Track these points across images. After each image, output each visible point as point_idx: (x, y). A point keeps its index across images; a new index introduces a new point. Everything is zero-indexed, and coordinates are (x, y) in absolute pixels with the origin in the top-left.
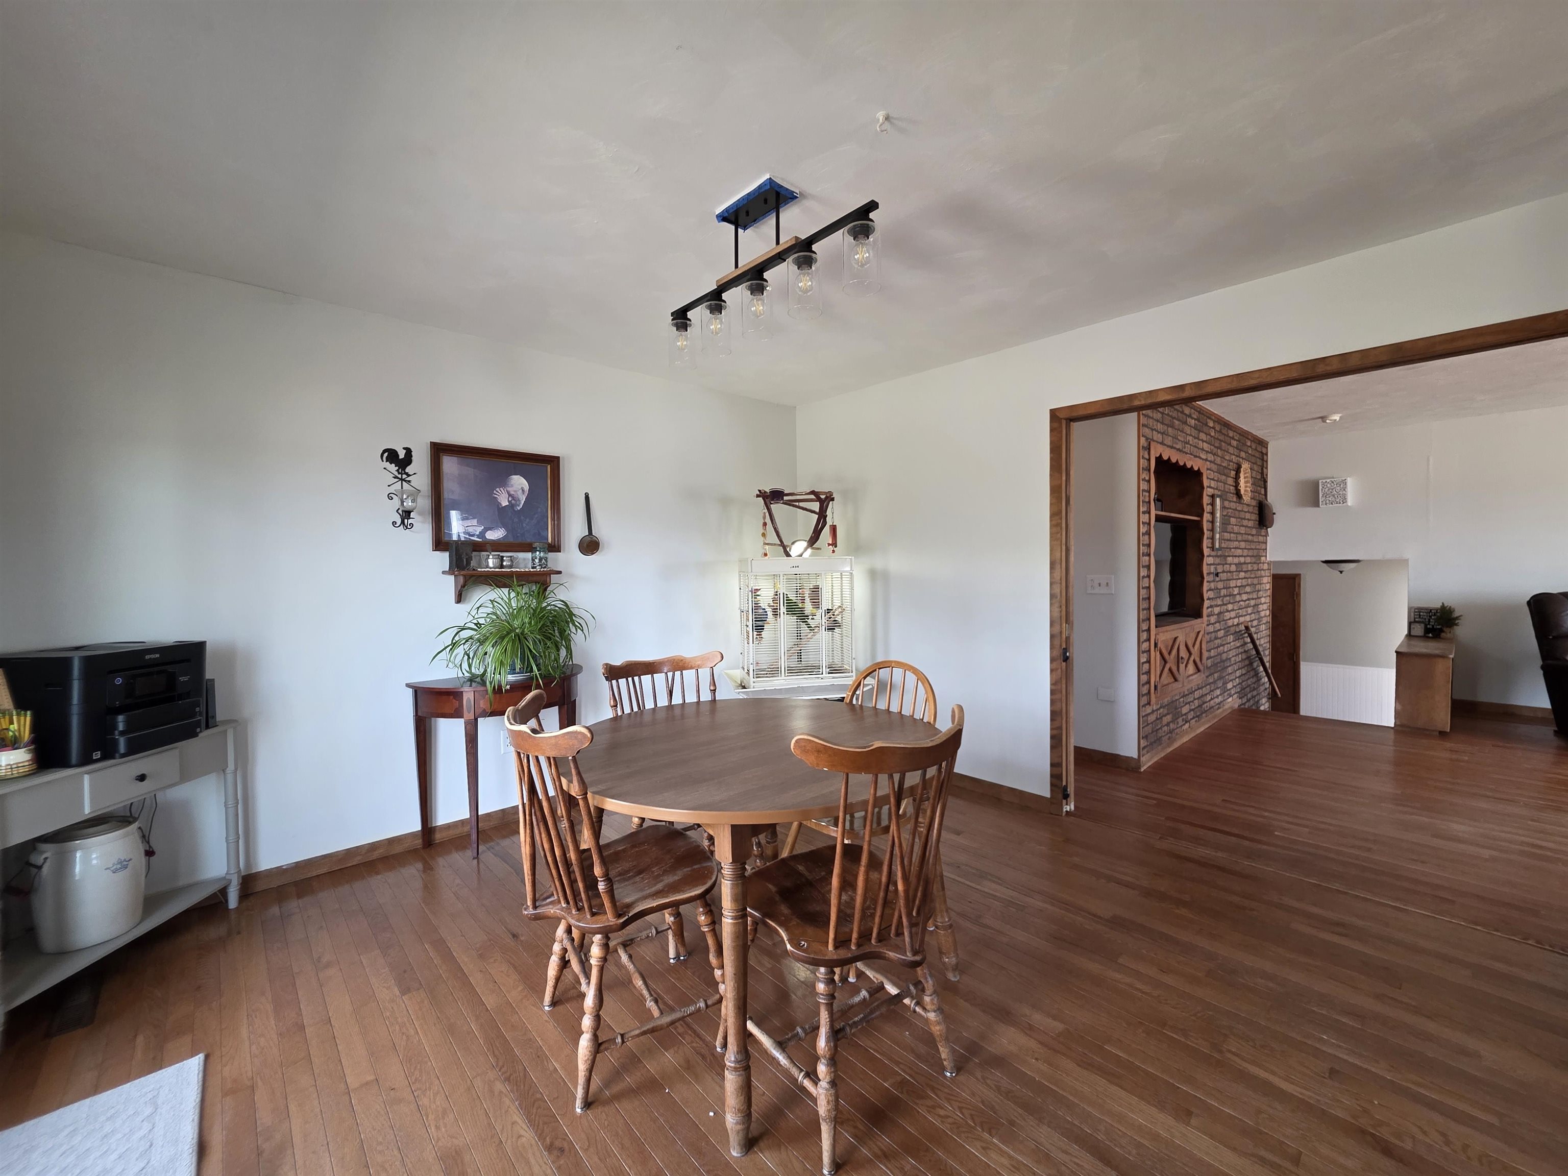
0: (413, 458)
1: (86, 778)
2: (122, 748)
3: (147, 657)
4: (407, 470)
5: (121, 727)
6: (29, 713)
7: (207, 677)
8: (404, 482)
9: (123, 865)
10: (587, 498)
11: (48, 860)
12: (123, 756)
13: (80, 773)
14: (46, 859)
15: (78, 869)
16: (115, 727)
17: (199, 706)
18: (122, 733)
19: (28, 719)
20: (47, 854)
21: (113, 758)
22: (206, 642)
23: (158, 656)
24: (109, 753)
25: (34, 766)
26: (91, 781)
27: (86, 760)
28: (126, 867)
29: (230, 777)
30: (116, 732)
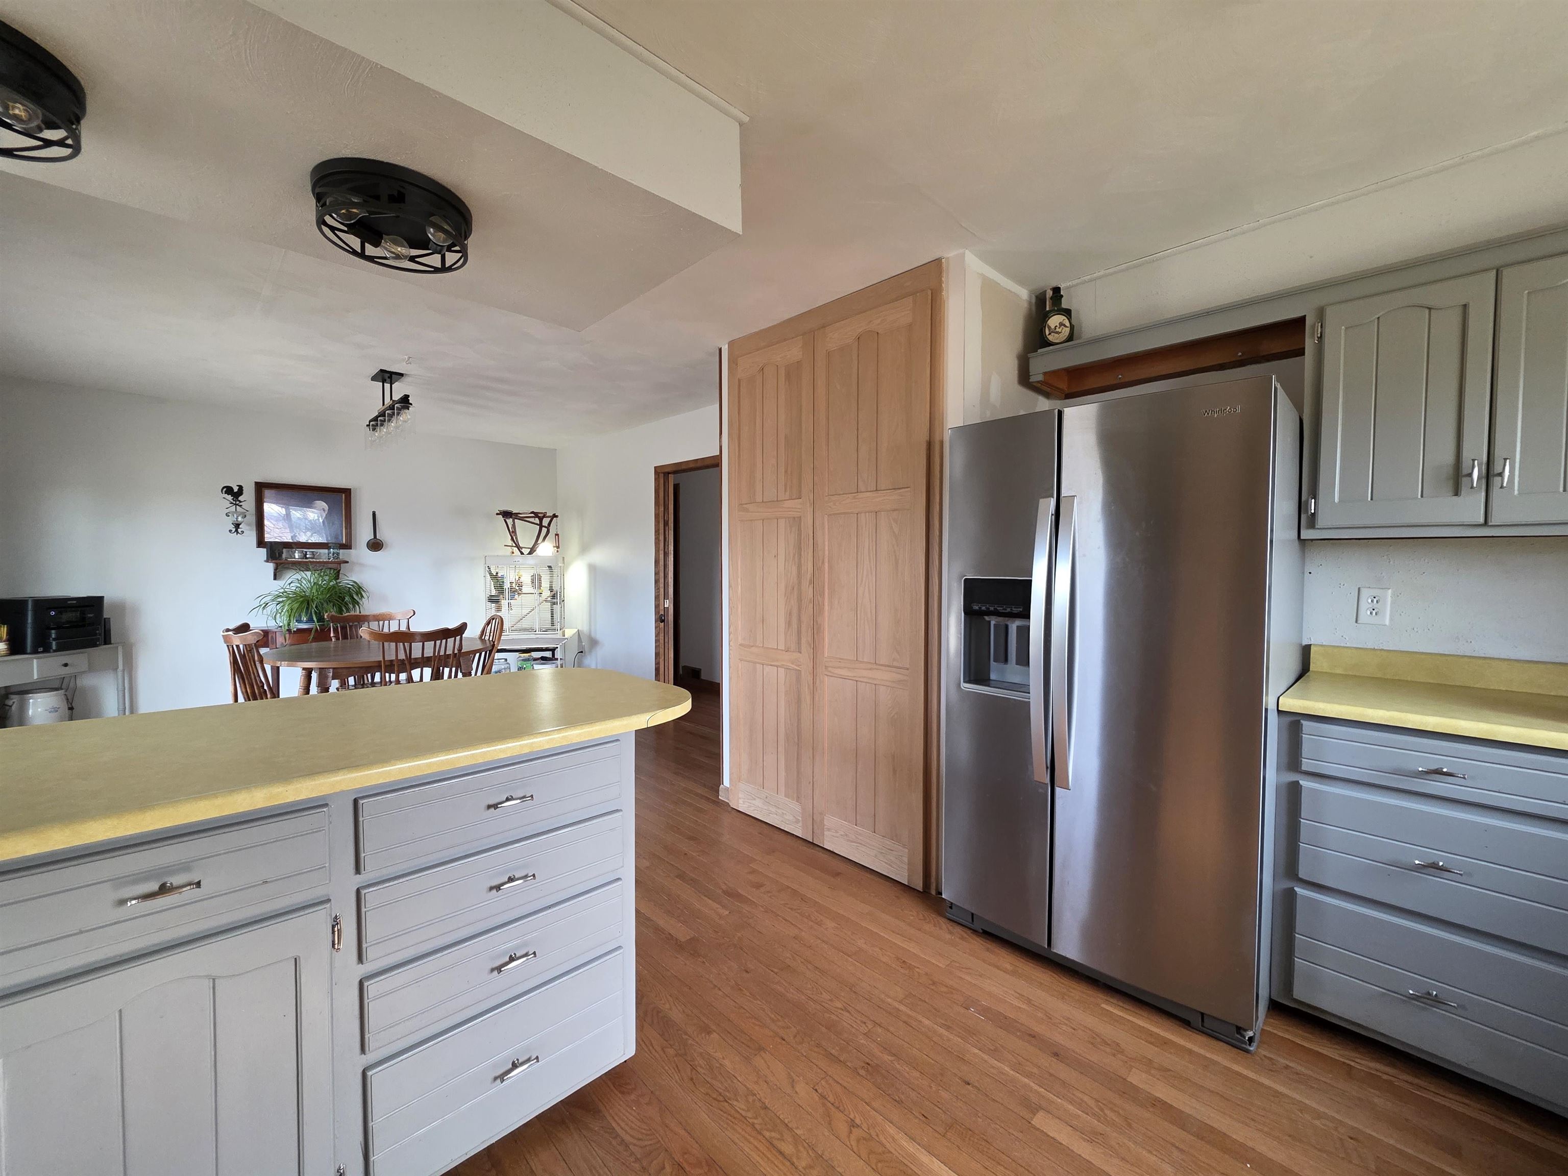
0: (244, 492)
1: (35, 661)
2: (54, 647)
3: (69, 602)
4: (240, 499)
5: (53, 636)
6: (6, 626)
7: (105, 617)
8: (237, 506)
9: (55, 710)
10: (374, 514)
11: (15, 703)
12: (55, 651)
13: (31, 658)
14: (14, 702)
15: (30, 712)
16: (50, 636)
17: (98, 630)
18: (54, 639)
19: (5, 629)
20: (14, 700)
21: (49, 652)
22: (103, 597)
23: (75, 602)
24: (47, 649)
25: (8, 652)
26: (37, 662)
27: (35, 652)
28: (57, 711)
29: (120, 674)
30: (51, 639)
